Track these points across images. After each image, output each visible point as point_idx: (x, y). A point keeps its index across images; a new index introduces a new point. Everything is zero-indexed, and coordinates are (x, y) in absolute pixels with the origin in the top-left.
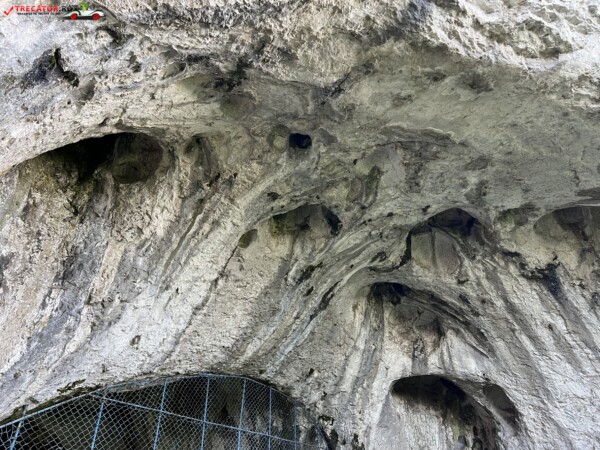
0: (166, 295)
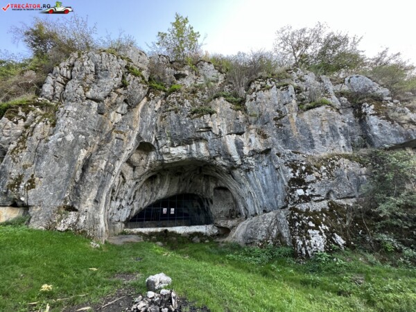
0: (163, 189)
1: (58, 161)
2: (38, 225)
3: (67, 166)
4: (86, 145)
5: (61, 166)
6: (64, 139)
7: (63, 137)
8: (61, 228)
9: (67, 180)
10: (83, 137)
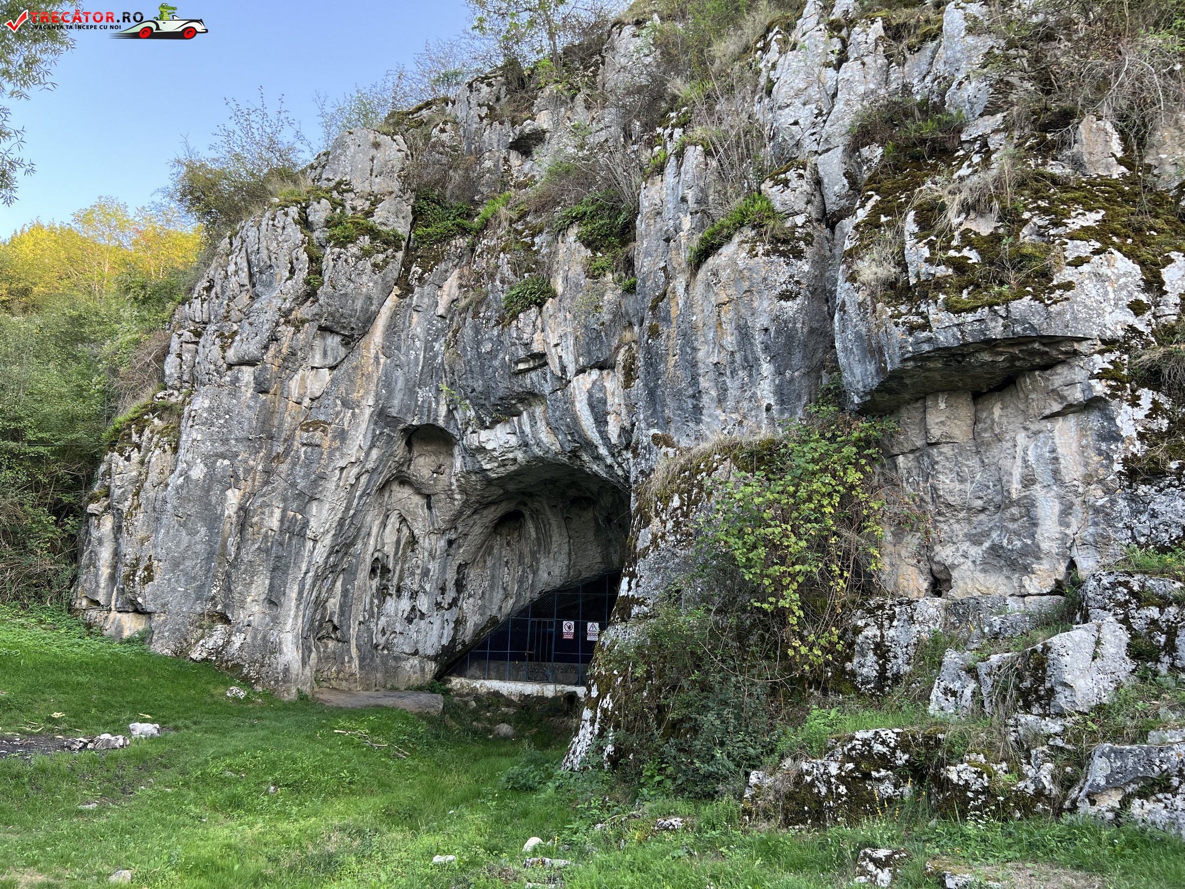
0: (551, 555)
1: (184, 525)
2: (162, 647)
3: (203, 531)
4: (234, 480)
5: (193, 533)
6: (187, 478)
7: (185, 474)
8: (195, 655)
9: (209, 558)
10: (227, 462)
